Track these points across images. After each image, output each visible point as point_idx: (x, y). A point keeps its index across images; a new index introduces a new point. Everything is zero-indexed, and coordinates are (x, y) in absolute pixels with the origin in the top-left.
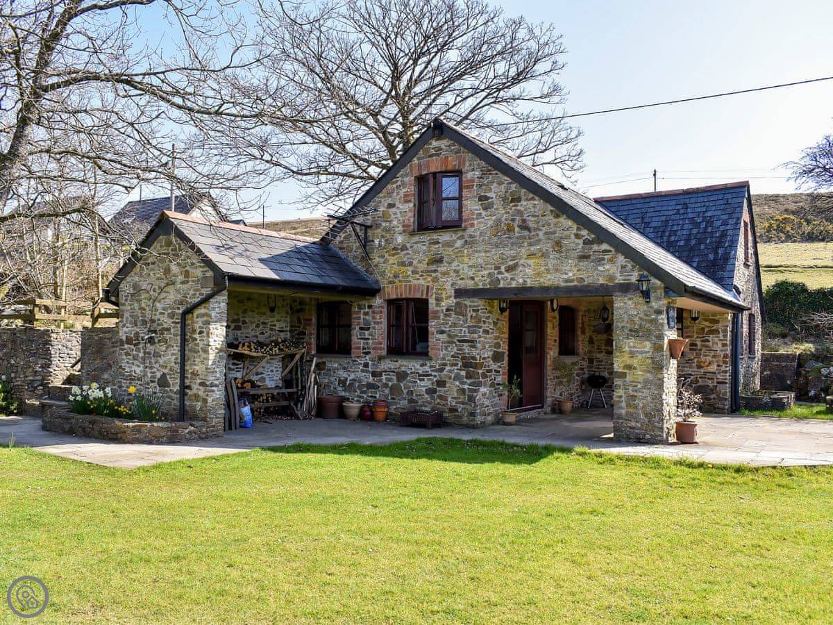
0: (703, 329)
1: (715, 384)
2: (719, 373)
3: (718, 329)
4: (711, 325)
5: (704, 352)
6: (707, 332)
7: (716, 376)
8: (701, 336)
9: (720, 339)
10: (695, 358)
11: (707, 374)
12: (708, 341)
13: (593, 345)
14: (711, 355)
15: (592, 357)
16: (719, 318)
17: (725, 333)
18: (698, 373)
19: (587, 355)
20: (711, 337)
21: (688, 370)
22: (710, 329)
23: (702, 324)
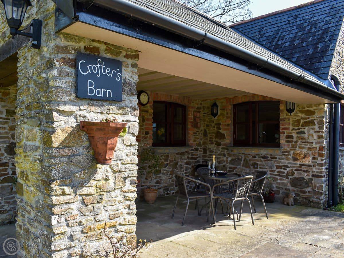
0: (298, 121)
1: (311, 177)
2: (315, 166)
3: (314, 120)
4: (307, 117)
5: (300, 144)
6: (302, 124)
7: (312, 169)
8: (296, 128)
9: (316, 130)
10: (291, 150)
11: (303, 167)
12: (303, 133)
13: (207, 137)
14: (307, 147)
15: (206, 148)
16: (314, 109)
17: (320, 124)
18: (293, 165)
19: (202, 146)
20: (306, 129)
21: (284, 162)
22: (305, 120)
23: (297, 116)
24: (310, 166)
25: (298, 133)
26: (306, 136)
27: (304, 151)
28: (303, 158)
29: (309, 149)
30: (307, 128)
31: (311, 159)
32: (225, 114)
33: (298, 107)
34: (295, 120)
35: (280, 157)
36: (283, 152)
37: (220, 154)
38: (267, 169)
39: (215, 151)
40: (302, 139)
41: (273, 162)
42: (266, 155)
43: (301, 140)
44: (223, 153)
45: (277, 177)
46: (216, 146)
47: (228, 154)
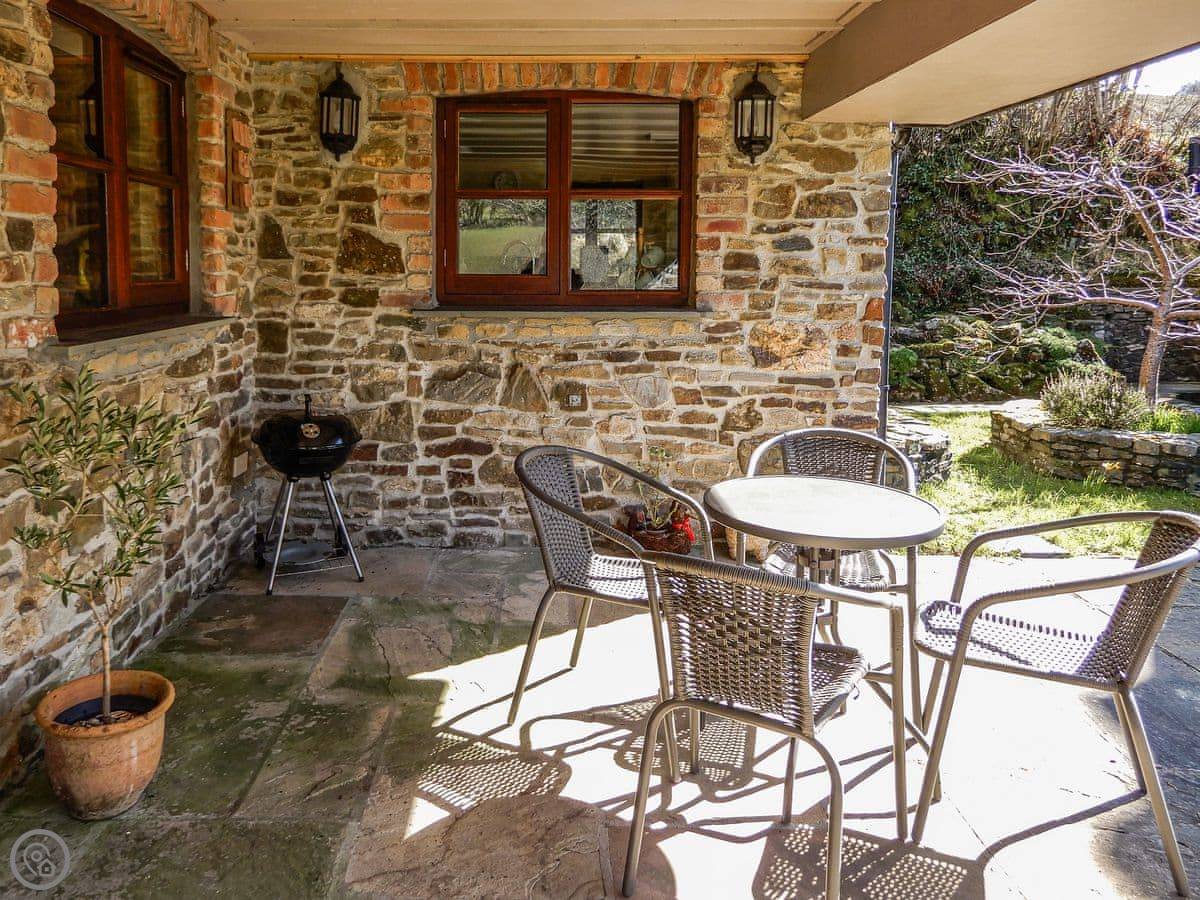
2: (846, 381)
3: (851, 192)
4: (820, 175)
5: (785, 294)
6: (800, 207)
7: (836, 394)
8: (773, 223)
9: (855, 235)
10: (746, 317)
11: (797, 387)
12: (805, 244)
13: (281, 262)
14: (814, 304)
15: (279, 320)
16: (854, 146)
17: (875, 210)
18: (755, 384)
19: (255, 312)
20: (817, 230)
21: (712, 371)
22: (814, 191)
23: (779, 171)
24: (826, 382)
25: (779, 245)
26: (812, 257)
27: (804, 319)
28: (801, 352)
29: (826, 311)
30: (819, 222)
31: (831, 352)
32: (402, 142)
33: (785, 130)
34: (769, 186)
35: (695, 349)
36: (708, 330)
37: (371, 351)
38: (629, 407)
39: (337, 336)
40: (797, 270)
41: (656, 374)
42: (627, 344)
43: (792, 276)
44: (388, 341)
45: (679, 440)
46: (346, 308)
47: (420, 345)
